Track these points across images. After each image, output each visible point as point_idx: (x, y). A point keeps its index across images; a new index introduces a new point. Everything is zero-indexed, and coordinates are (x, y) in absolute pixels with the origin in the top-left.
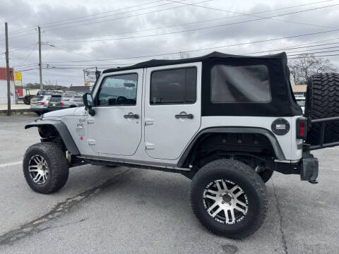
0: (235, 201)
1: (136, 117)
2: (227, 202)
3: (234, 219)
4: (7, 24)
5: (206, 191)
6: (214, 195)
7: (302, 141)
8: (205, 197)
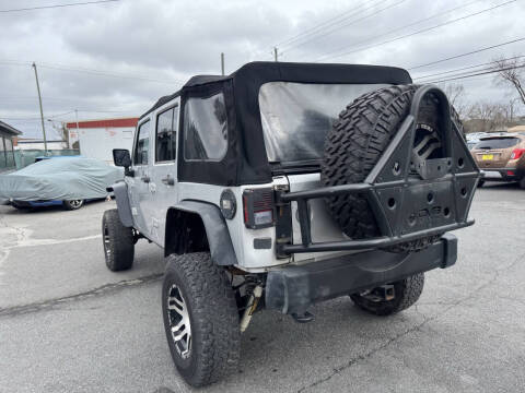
1: (148, 181)
4: (222, 55)
5: (170, 299)
6: (181, 308)
7: (271, 233)
8: (170, 307)
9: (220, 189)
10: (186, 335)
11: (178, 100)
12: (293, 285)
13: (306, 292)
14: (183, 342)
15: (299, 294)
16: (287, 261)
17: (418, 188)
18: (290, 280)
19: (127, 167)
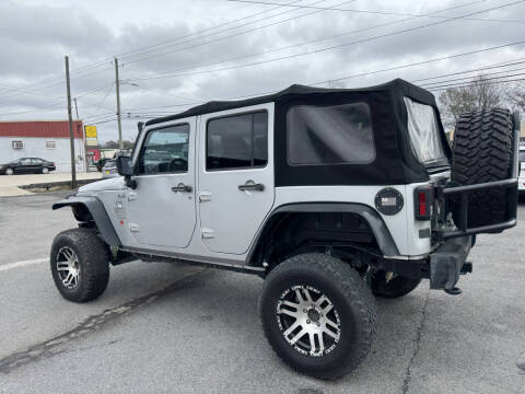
0: (324, 320)
1: (188, 189)
2: (314, 321)
3: (322, 348)
5: (280, 303)
7: (430, 224)
8: (279, 312)
9: (376, 189)
10: (307, 335)
11: (270, 107)
19: (128, 177)
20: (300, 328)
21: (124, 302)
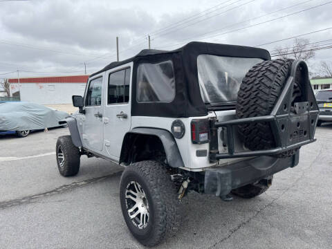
0: (147, 206)
1: (101, 116)
3: (144, 223)
4: (117, 38)
5: (127, 191)
6: (135, 197)
7: (206, 147)
8: (127, 197)
9: (171, 120)
10: (140, 214)
11: (131, 64)
12: (223, 178)
13: (230, 182)
14: (137, 219)
15: (227, 184)
16: (214, 164)
17: (294, 119)
18: (221, 176)
19: (81, 108)
20: (137, 209)
21: (86, 179)
